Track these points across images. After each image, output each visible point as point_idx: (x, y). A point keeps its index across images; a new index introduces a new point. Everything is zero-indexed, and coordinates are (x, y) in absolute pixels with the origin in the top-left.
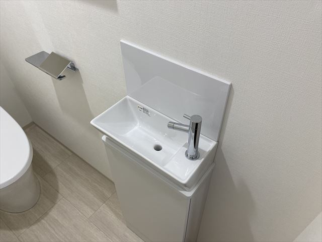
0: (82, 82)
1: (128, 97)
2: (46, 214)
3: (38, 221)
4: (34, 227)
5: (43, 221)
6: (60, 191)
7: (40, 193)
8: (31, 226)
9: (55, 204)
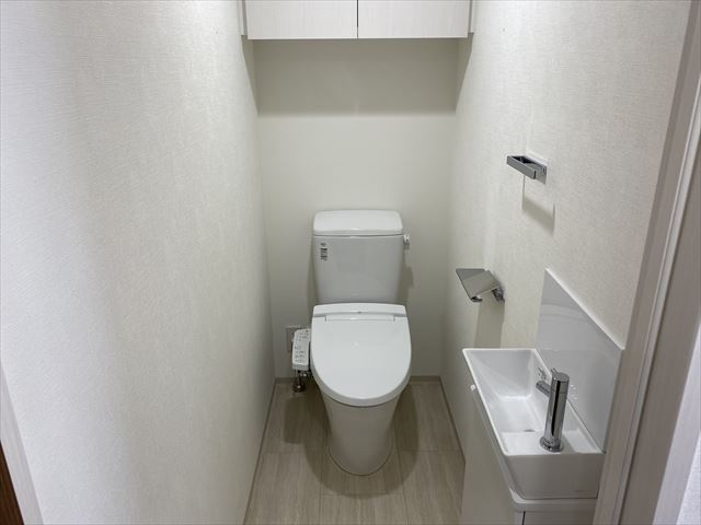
0: (502, 320)
1: (534, 350)
2: (369, 496)
3: (354, 496)
4: (345, 499)
5: (359, 502)
6: (405, 484)
7: (382, 467)
8: (343, 494)
9: (387, 493)
